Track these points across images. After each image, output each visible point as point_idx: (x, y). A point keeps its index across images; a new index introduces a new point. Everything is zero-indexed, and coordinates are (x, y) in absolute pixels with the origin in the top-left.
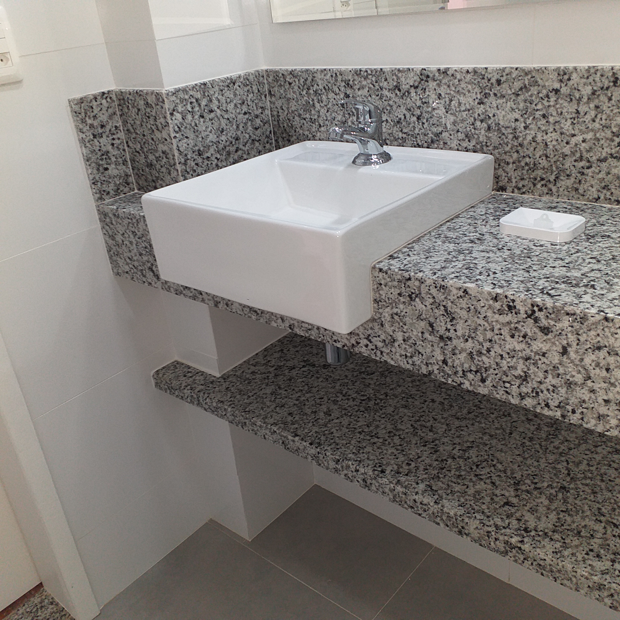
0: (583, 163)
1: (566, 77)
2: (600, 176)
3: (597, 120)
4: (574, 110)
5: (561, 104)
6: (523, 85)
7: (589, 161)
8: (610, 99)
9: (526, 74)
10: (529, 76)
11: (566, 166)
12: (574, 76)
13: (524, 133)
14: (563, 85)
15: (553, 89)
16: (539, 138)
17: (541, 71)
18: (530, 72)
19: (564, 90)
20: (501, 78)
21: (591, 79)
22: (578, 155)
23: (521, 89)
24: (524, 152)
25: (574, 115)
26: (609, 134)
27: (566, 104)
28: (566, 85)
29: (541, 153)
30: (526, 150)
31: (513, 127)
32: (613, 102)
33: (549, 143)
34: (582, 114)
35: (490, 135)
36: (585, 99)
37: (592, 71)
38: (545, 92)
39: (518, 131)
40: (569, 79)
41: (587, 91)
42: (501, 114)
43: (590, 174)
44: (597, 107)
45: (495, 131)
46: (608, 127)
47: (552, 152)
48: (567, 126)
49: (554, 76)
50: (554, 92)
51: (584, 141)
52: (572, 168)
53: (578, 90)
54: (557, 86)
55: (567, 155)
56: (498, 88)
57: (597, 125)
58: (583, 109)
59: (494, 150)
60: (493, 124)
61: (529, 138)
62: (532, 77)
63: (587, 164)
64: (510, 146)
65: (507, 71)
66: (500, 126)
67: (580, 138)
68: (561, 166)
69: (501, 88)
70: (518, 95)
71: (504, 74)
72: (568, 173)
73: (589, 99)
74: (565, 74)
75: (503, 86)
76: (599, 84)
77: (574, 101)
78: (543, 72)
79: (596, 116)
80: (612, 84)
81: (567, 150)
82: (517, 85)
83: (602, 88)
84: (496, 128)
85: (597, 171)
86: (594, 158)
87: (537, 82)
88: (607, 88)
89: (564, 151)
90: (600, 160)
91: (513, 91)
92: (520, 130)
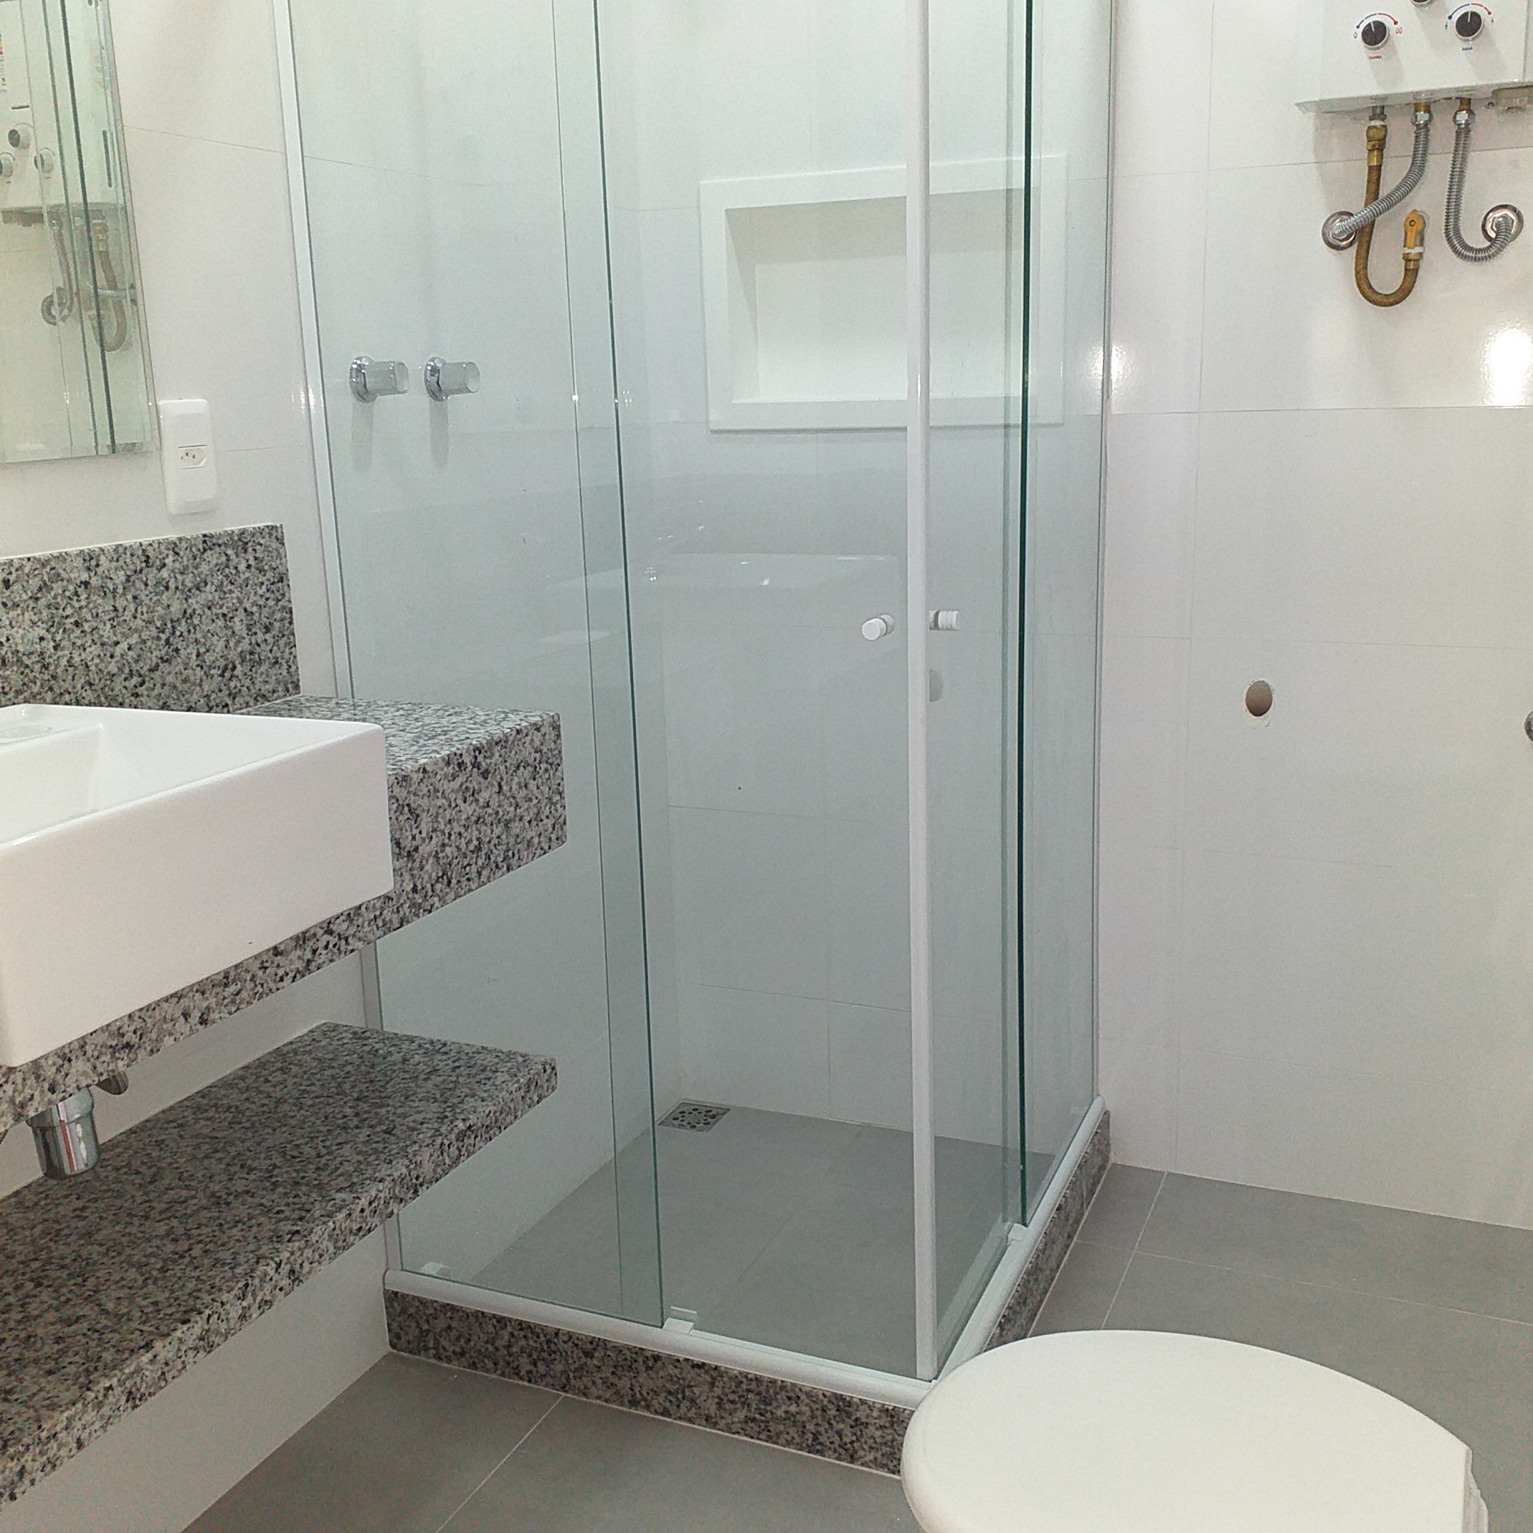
0: (135, 680)
1: (93, 563)
2: (156, 692)
3: (139, 615)
4: (112, 608)
5: (95, 601)
6: (41, 583)
7: (140, 675)
8: (146, 585)
9: (44, 566)
10: (48, 569)
11: (116, 692)
12: (102, 558)
13: (55, 657)
14: (92, 574)
15: (81, 582)
16: (77, 660)
17: (61, 558)
18: (48, 561)
19: (95, 581)
20: (9, 577)
21: (121, 563)
22: (127, 670)
23: (40, 589)
24: (60, 687)
25: (113, 615)
26: (154, 632)
27: (100, 601)
28: (96, 574)
29: (82, 681)
30: (62, 683)
31: (39, 650)
32: (149, 588)
33: (89, 664)
34: (121, 610)
35: (8, 673)
36: (120, 590)
37: (121, 550)
38: (71, 588)
39: (47, 656)
40: (98, 565)
41: (120, 577)
42: (17, 634)
43: (145, 693)
44: (135, 598)
45: (12, 666)
46: (150, 622)
47: (95, 676)
48: (106, 632)
49: (79, 563)
50: (83, 587)
51: (129, 649)
52: (124, 691)
53: (111, 579)
54: (85, 576)
55: (114, 675)
56: (8, 593)
57: (139, 622)
58: (120, 603)
59: (16, 698)
60: (9, 654)
61: (64, 662)
62: (52, 569)
63: (140, 679)
64: (39, 683)
65: (16, 565)
66: (20, 655)
67: (124, 645)
68: (110, 693)
69: (12, 592)
70: (37, 599)
71: (13, 570)
72: (120, 700)
73: (124, 588)
74: (92, 558)
75: (15, 588)
76: (132, 567)
77: (110, 595)
78: (65, 560)
79: (136, 610)
80: (144, 565)
81: (113, 668)
82: (34, 583)
83: (135, 572)
84: (15, 660)
85: (152, 686)
86: (145, 669)
87: (59, 575)
88: (141, 571)
89: (110, 669)
90: (151, 670)
91: (30, 594)
92: (48, 653)
